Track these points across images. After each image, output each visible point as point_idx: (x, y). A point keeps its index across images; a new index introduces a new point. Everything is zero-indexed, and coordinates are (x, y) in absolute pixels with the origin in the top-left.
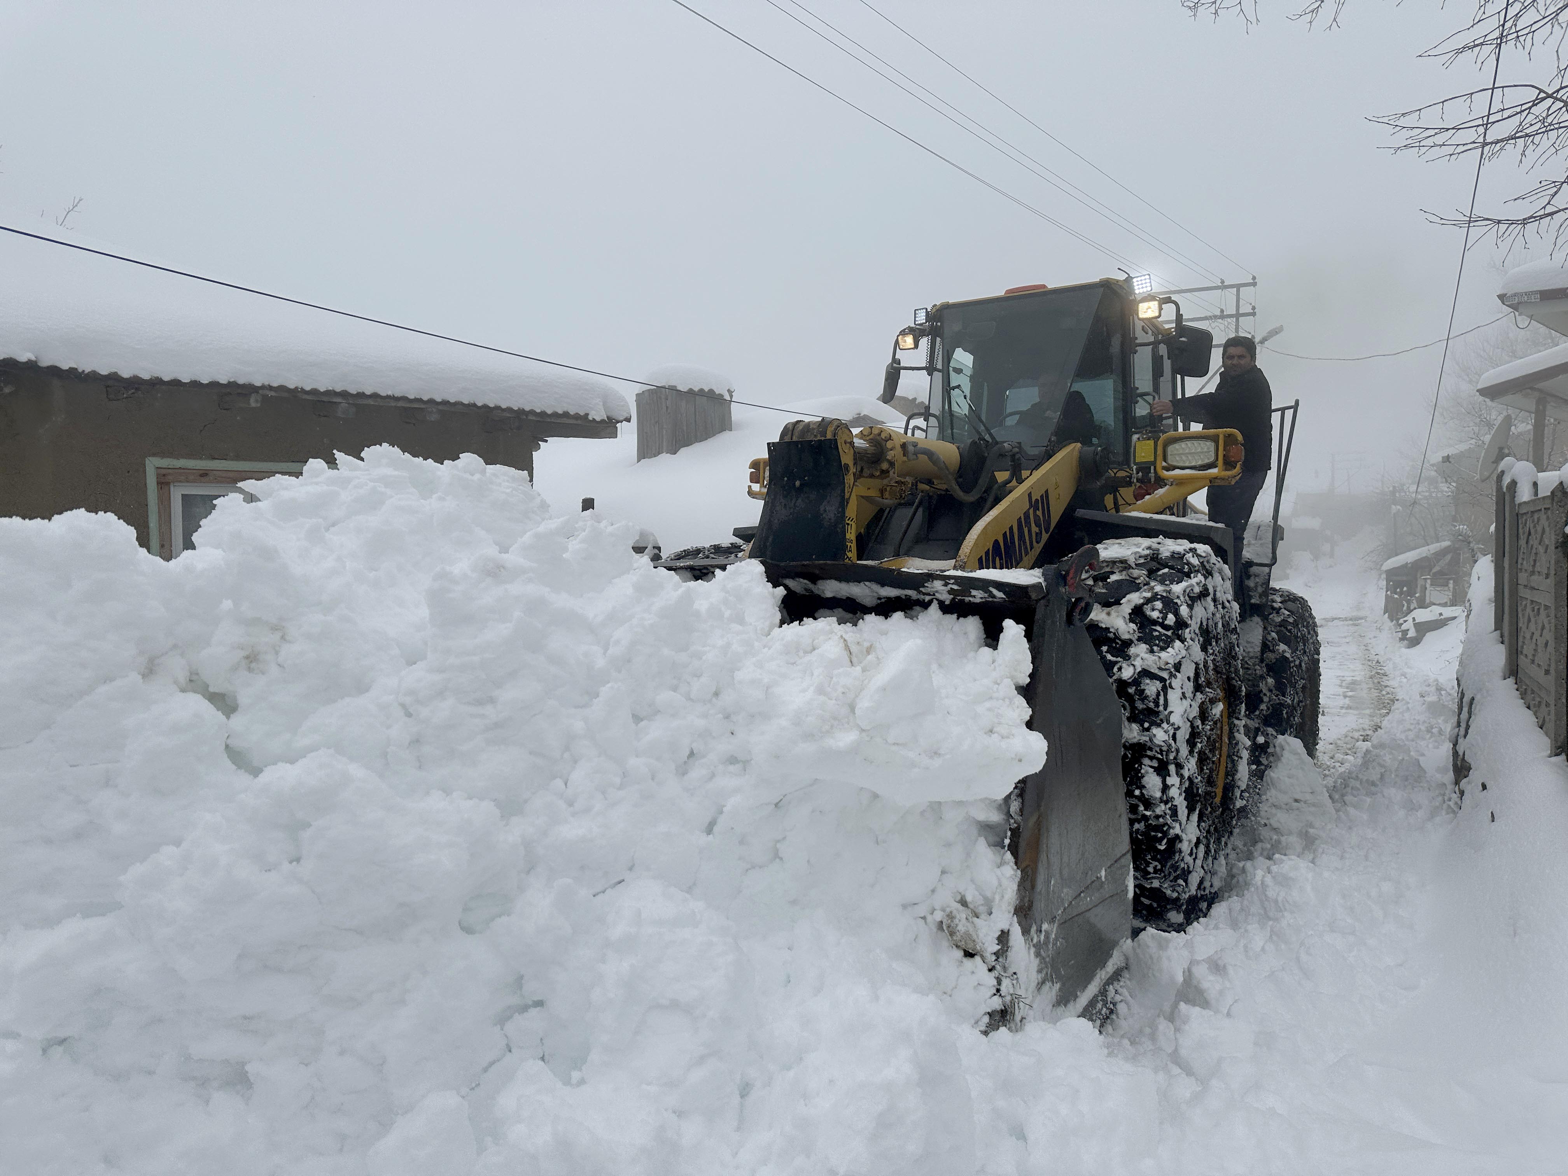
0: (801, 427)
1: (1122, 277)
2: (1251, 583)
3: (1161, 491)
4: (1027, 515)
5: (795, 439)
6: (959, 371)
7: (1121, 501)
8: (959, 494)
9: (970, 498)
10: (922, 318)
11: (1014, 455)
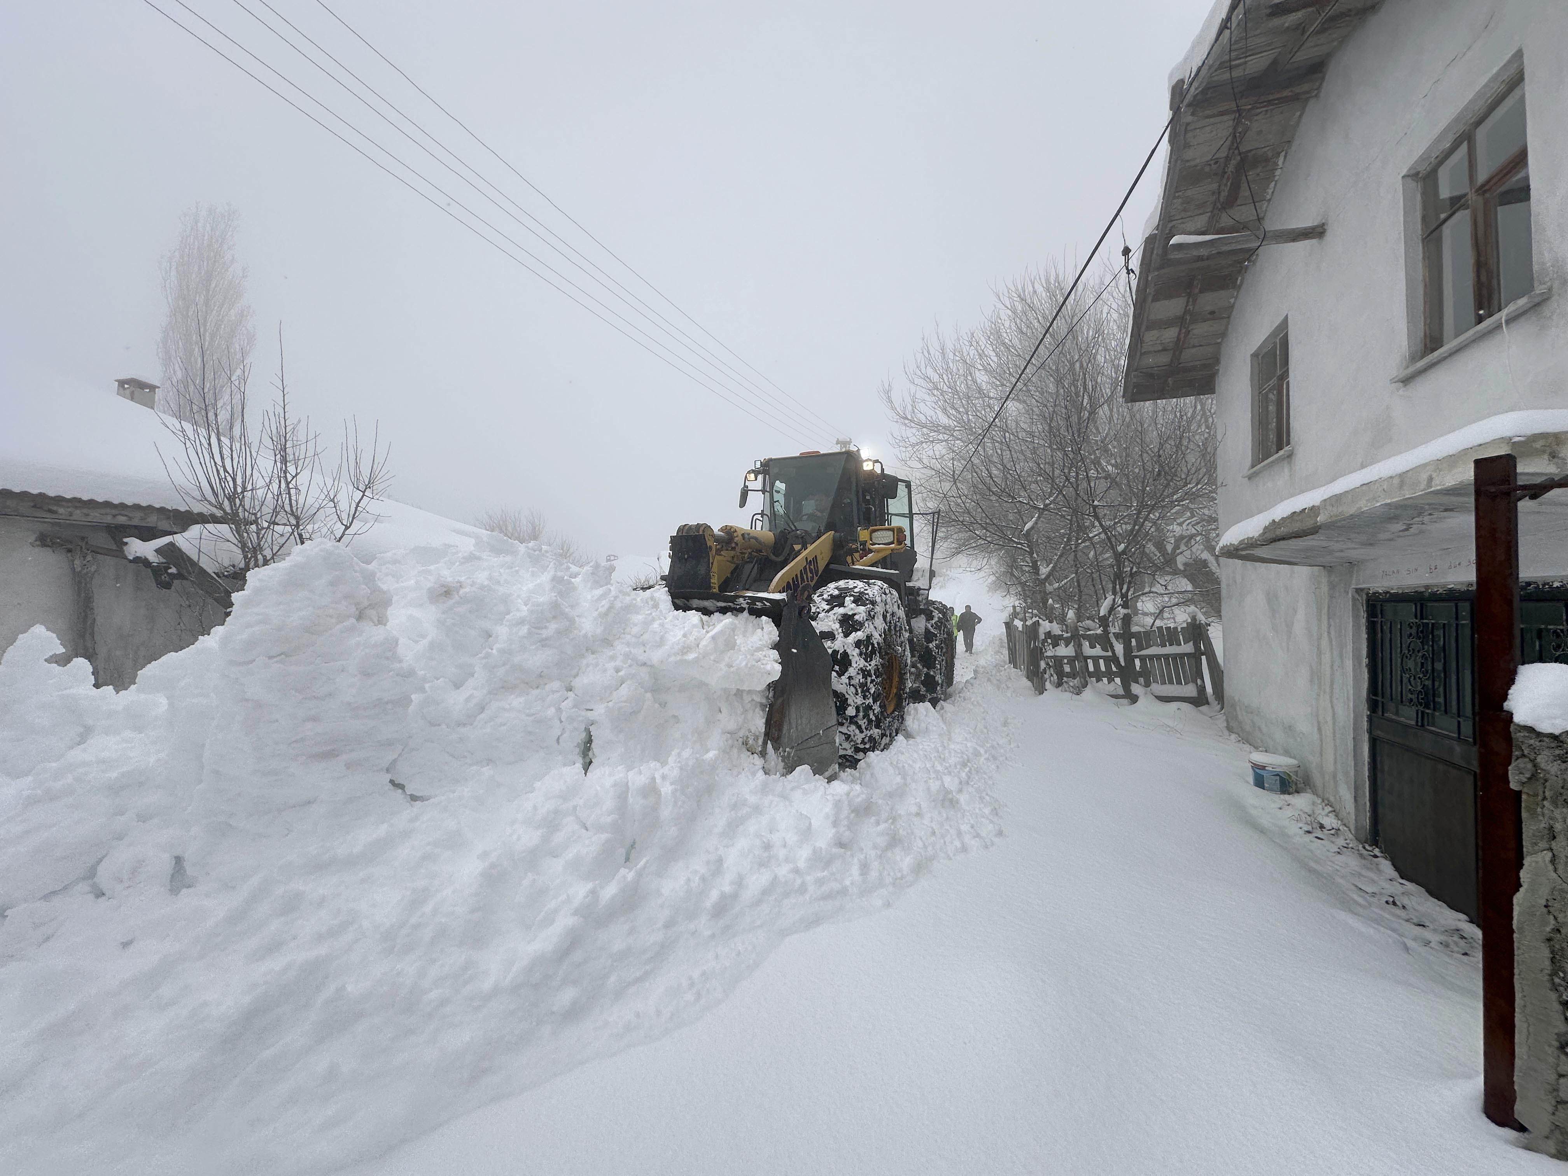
0: (687, 527)
1: (855, 449)
2: (920, 598)
3: (870, 555)
4: (805, 568)
5: (684, 534)
6: (778, 492)
7: (855, 560)
8: (773, 557)
9: (780, 559)
10: (758, 465)
11: (802, 537)
